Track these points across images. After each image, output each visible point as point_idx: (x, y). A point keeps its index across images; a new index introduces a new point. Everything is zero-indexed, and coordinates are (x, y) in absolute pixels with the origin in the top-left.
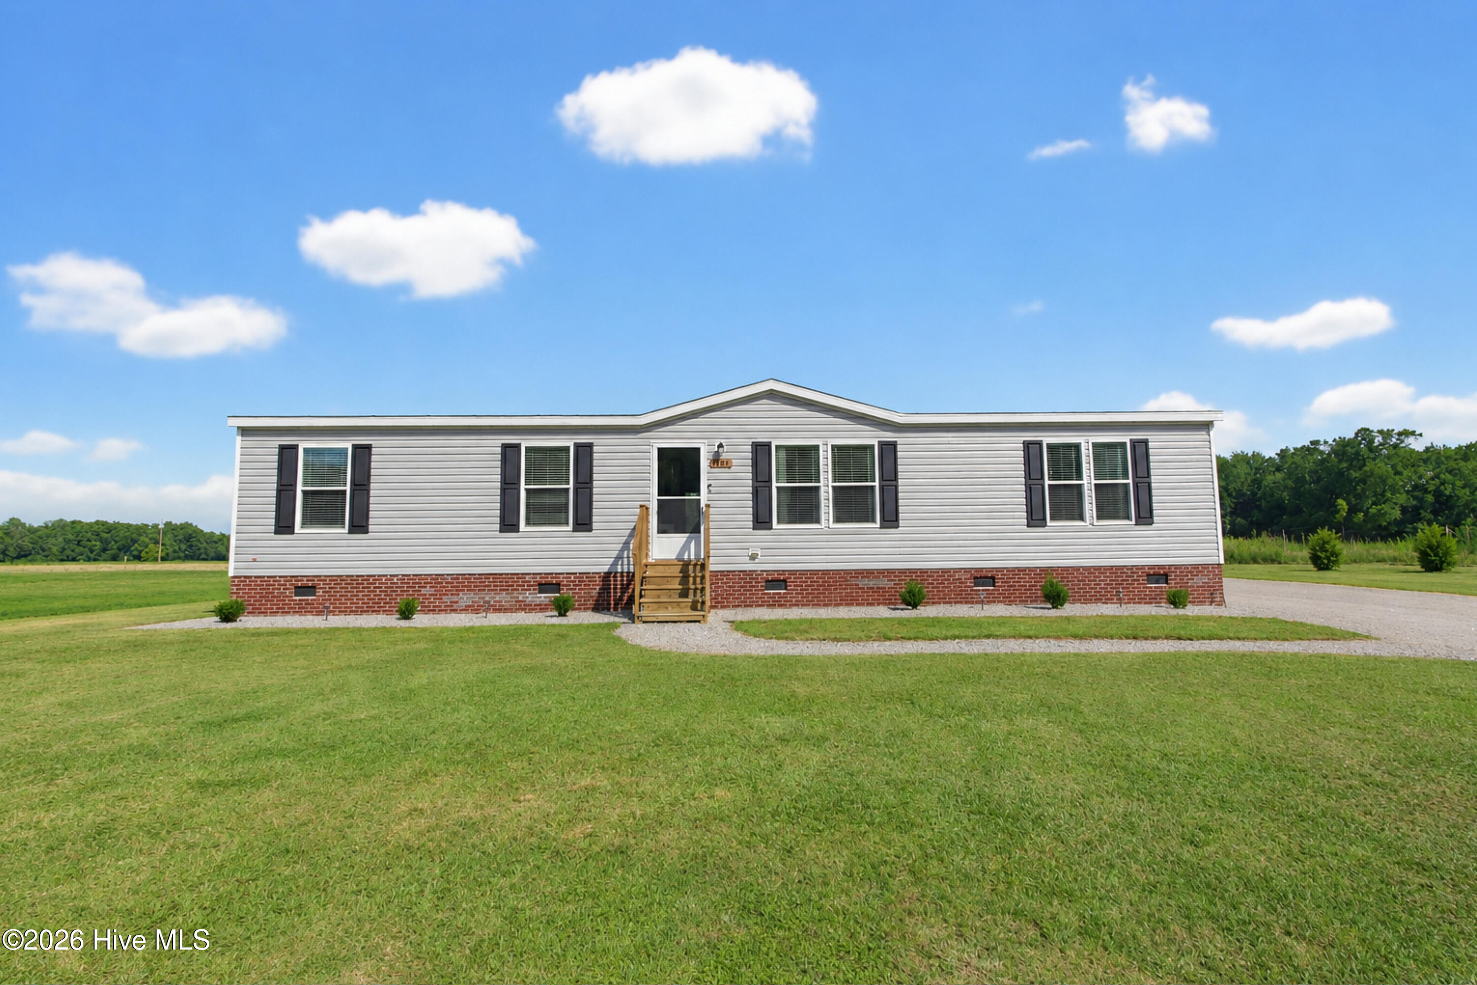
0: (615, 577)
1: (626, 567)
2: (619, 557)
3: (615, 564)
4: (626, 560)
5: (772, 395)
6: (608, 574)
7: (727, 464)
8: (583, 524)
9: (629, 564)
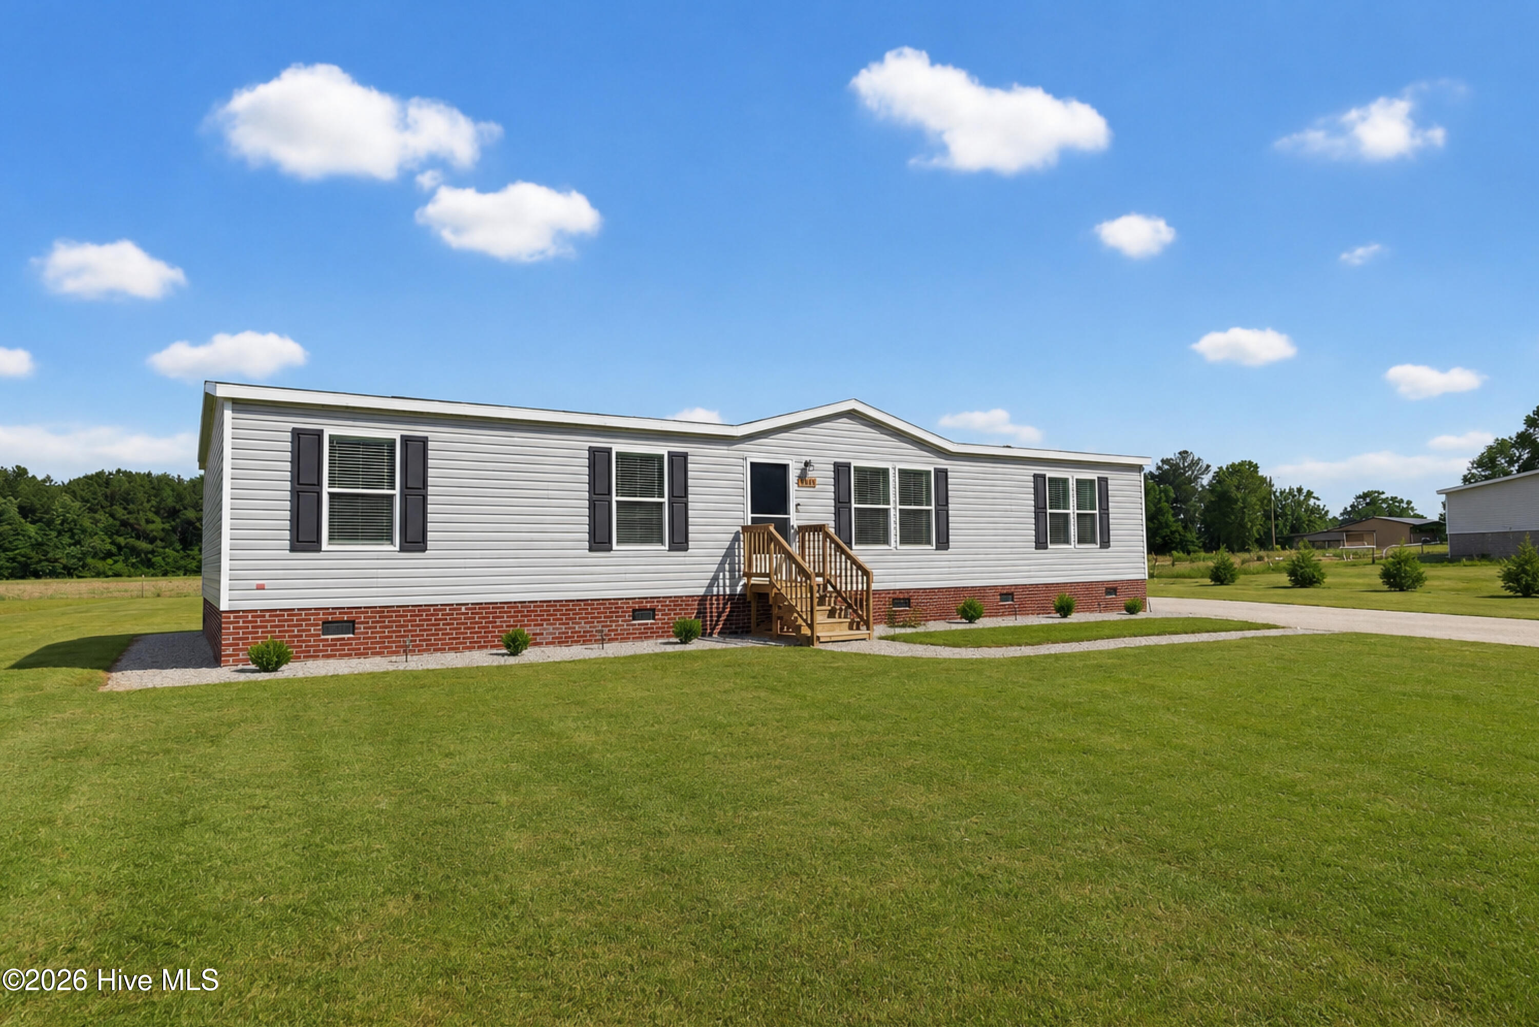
0: (711, 600)
1: (721, 589)
2: (715, 578)
3: (710, 586)
4: (721, 582)
5: (852, 415)
6: (703, 599)
7: (813, 483)
8: (680, 542)
9: (724, 586)
